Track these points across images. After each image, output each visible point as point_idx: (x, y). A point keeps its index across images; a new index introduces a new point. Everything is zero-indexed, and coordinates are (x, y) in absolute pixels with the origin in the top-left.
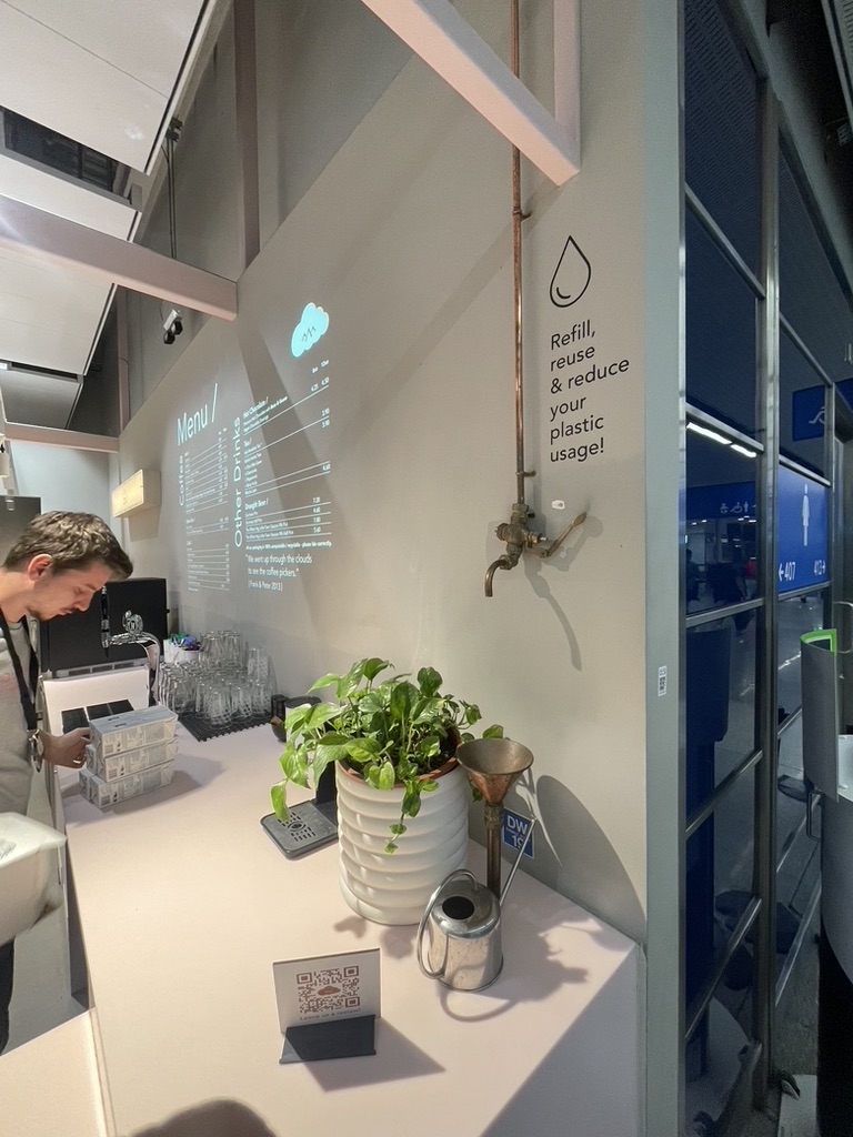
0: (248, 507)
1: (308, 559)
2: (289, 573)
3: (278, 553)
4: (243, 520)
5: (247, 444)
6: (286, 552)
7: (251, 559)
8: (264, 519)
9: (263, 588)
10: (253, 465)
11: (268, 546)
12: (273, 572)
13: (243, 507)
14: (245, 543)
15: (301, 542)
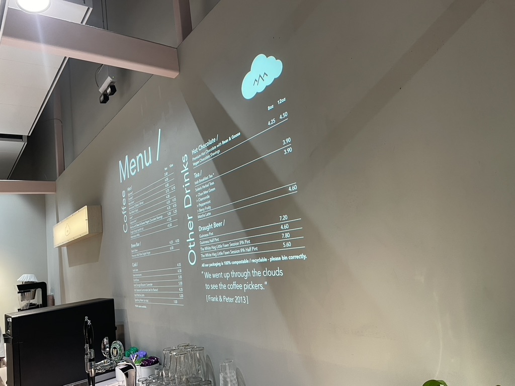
0: (201, 229)
1: (279, 272)
2: (256, 287)
3: (242, 268)
4: (197, 241)
5: (197, 175)
6: (250, 267)
7: (207, 275)
8: (221, 239)
9: (225, 303)
10: (205, 192)
11: (227, 263)
12: (235, 286)
13: (195, 229)
14: (200, 261)
15: (268, 256)
